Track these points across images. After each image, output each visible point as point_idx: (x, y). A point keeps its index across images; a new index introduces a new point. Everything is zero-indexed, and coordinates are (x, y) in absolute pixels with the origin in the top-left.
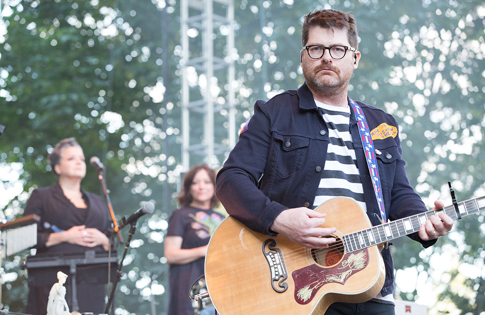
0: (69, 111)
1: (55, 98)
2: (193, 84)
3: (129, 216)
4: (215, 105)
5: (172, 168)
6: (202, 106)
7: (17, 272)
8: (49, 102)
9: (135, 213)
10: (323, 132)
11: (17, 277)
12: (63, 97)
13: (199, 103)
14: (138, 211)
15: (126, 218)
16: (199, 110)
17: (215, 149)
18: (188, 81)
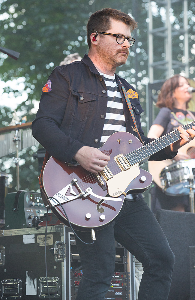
0: (61, 37)
1: (51, 28)
2: (156, 13)
4: (173, 31)
5: (140, 79)
6: (163, 32)
7: (25, 159)
8: (46, 31)
10: (104, 92)
11: (25, 162)
12: (57, 27)
13: (161, 29)
16: (160, 34)
17: (173, 64)
18: (152, 13)
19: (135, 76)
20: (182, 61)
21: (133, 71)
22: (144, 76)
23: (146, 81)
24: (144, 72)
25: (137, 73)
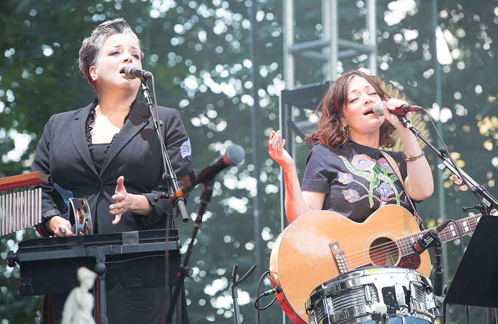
3: (200, 170)
5: (263, 83)
9: (211, 164)
14: (216, 160)
15: (196, 174)
17: (341, 48)
19: (254, 75)
20: (364, 42)
21: (248, 64)
22: (271, 76)
23: (277, 87)
24: (274, 66)
25: (256, 67)
